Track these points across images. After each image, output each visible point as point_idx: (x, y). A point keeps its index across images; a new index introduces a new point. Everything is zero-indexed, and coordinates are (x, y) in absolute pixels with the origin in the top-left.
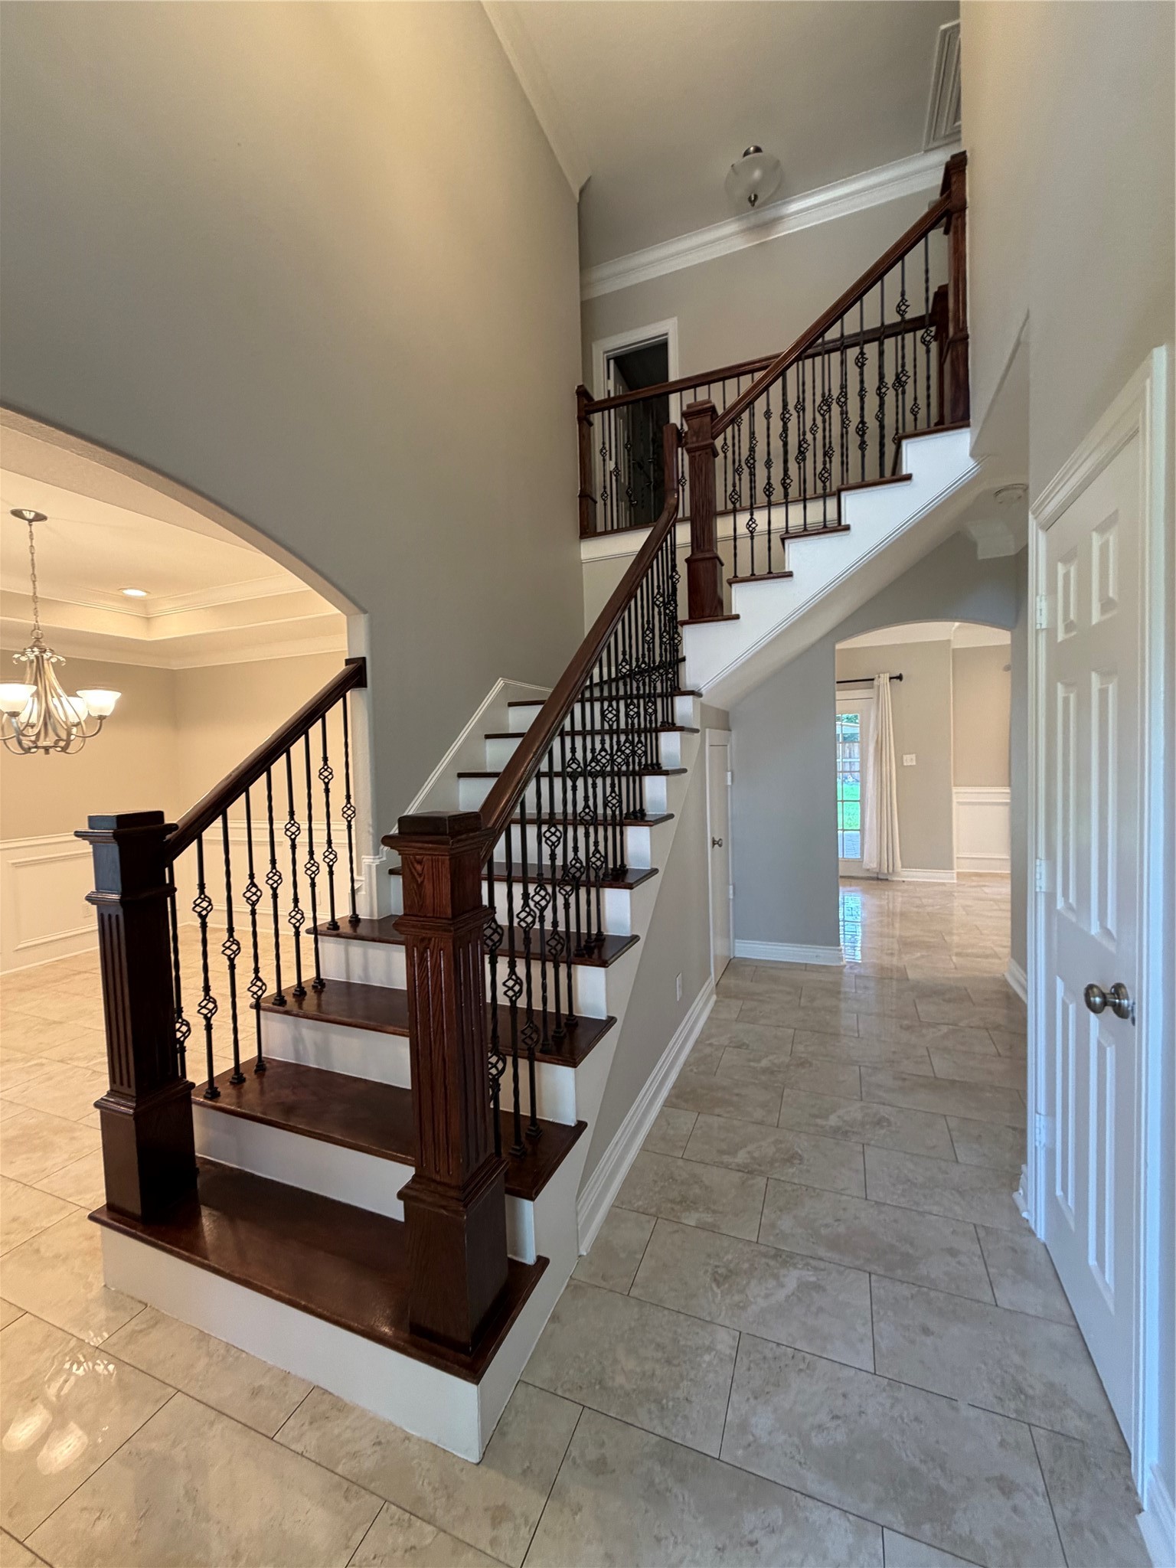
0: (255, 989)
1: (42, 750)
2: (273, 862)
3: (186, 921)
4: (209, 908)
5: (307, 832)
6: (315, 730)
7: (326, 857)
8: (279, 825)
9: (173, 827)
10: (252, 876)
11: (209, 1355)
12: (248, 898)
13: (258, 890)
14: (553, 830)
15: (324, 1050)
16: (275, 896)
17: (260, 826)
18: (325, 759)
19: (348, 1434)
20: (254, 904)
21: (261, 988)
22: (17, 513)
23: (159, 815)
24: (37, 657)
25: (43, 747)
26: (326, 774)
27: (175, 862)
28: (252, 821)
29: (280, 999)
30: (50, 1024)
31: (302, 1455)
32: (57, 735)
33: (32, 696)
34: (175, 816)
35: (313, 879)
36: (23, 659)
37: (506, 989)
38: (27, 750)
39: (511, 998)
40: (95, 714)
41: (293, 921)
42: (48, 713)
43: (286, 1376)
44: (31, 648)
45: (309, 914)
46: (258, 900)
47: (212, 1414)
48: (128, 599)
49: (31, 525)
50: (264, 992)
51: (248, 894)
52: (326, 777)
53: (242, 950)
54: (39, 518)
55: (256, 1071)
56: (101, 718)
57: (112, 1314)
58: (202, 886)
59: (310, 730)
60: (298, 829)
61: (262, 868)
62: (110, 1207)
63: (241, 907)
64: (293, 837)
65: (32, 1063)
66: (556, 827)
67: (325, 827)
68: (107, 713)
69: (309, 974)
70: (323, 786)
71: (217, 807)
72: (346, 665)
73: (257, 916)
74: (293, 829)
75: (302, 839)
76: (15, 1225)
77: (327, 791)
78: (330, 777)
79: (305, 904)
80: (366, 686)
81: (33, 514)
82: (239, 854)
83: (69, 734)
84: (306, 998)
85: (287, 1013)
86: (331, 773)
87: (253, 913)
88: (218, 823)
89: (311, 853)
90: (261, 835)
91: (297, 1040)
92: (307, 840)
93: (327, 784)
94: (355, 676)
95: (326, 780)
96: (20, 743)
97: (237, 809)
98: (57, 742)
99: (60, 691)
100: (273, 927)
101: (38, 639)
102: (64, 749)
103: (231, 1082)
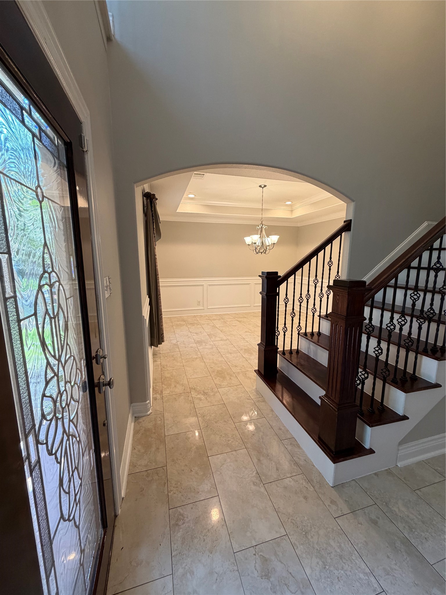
0: (298, 328)
1: (261, 253)
2: (308, 291)
3: (282, 303)
4: (288, 301)
5: (321, 283)
6: (328, 248)
7: (327, 292)
8: (312, 279)
9: (280, 276)
10: (301, 294)
11: (273, 415)
12: (299, 301)
13: (302, 299)
14: (416, 293)
15: (316, 353)
16: (308, 302)
17: (305, 279)
18: (331, 258)
19: (298, 453)
20: (301, 303)
21: (300, 329)
22: (260, 186)
23: (277, 273)
24: (261, 227)
25: (261, 252)
26: (330, 263)
27: (280, 286)
28: (303, 277)
29: (306, 334)
30: (257, 326)
31: (286, 448)
32: (264, 249)
33: (259, 238)
34: (281, 274)
35: (321, 299)
36: (258, 228)
37: (375, 350)
38: (257, 253)
39: (376, 355)
40: (273, 243)
41: (313, 311)
42: (262, 243)
43: (288, 431)
44: (260, 224)
45: (318, 310)
46: (302, 302)
47: (270, 427)
48: (287, 205)
49: (263, 189)
50: (301, 330)
51: (299, 300)
52: (330, 264)
53: (296, 315)
54: (265, 186)
55: (296, 353)
56: (274, 244)
57: (256, 394)
58: (286, 295)
59: (326, 248)
60: (318, 281)
61: (305, 293)
62: (258, 370)
63: (297, 303)
64: (316, 284)
65: (252, 334)
66: (417, 292)
67: (328, 282)
68: (275, 242)
69: (316, 330)
70: (329, 268)
71: (293, 272)
72: (344, 223)
73: (301, 307)
74: (316, 281)
75: (319, 284)
76: (243, 367)
77: (330, 269)
78: (331, 264)
79: (317, 306)
80: (350, 231)
81: (264, 185)
82: (298, 286)
83: (266, 249)
84: (314, 336)
85: (307, 339)
86: (332, 263)
87: (300, 305)
88: (293, 277)
89: (322, 290)
90: (305, 282)
91: (309, 348)
92: (321, 285)
93: (330, 267)
94: (347, 227)
95: (330, 266)
96: (256, 251)
97: (299, 272)
98: (264, 251)
99: (266, 236)
100: (306, 311)
101: (262, 222)
102: (265, 253)
103: (289, 353)
